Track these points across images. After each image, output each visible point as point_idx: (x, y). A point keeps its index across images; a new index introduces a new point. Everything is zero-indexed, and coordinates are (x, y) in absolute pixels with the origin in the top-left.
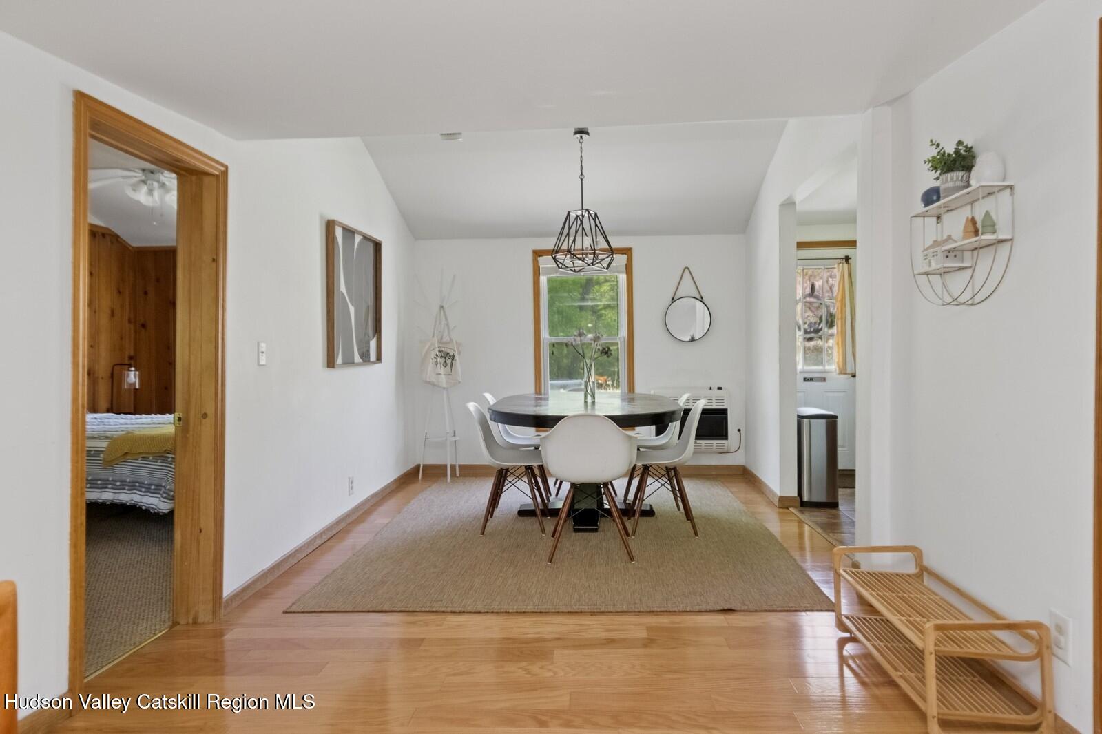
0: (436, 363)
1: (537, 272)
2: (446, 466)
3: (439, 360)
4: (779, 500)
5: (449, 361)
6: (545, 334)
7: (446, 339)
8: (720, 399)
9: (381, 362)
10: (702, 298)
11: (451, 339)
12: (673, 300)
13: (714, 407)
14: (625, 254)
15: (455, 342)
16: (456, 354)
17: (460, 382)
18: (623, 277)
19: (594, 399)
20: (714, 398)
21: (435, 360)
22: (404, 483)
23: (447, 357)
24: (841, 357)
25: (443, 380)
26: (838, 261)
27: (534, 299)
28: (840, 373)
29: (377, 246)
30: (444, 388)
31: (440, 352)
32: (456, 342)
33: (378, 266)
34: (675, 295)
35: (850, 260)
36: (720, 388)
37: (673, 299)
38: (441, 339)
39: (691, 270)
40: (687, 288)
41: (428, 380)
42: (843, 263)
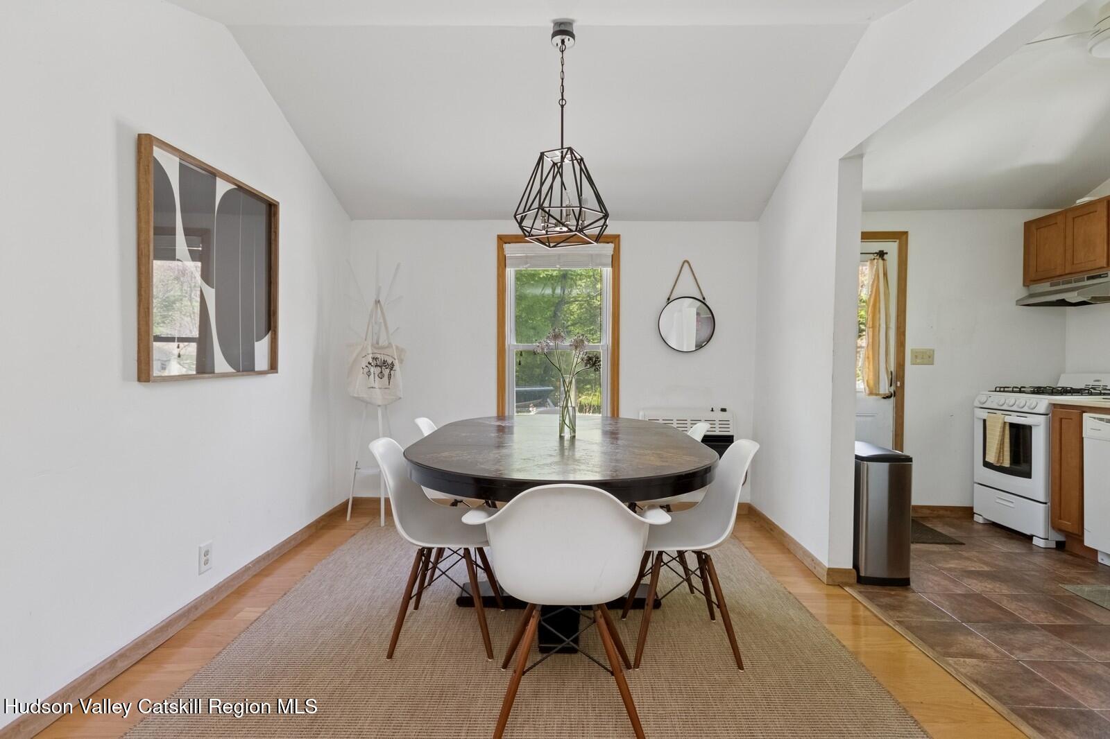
0: (369, 374)
1: (503, 264)
2: (378, 500)
3: (372, 369)
4: (828, 574)
5: (386, 372)
6: (511, 340)
7: (383, 342)
8: (725, 423)
9: (277, 372)
10: (704, 299)
11: (390, 344)
12: (669, 301)
13: (717, 433)
14: (612, 242)
15: (394, 347)
16: (396, 363)
17: (400, 398)
18: (607, 271)
19: (574, 431)
20: (717, 422)
21: (366, 370)
22: (323, 528)
23: (384, 367)
24: (871, 374)
25: (378, 396)
26: (872, 256)
27: (498, 295)
28: (871, 393)
29: (271, 209)
30: (379, 406)
31: (375, 359)
32: (397, 347)
33: (273, 237)
34: (670, 296)
35: (885, 256)
36: (724, 410)
37: (669, 299)
38: (378, 343)
39: (690, 263)
40: (686, 286)
41: (356, 396)
42: (878, 259)
